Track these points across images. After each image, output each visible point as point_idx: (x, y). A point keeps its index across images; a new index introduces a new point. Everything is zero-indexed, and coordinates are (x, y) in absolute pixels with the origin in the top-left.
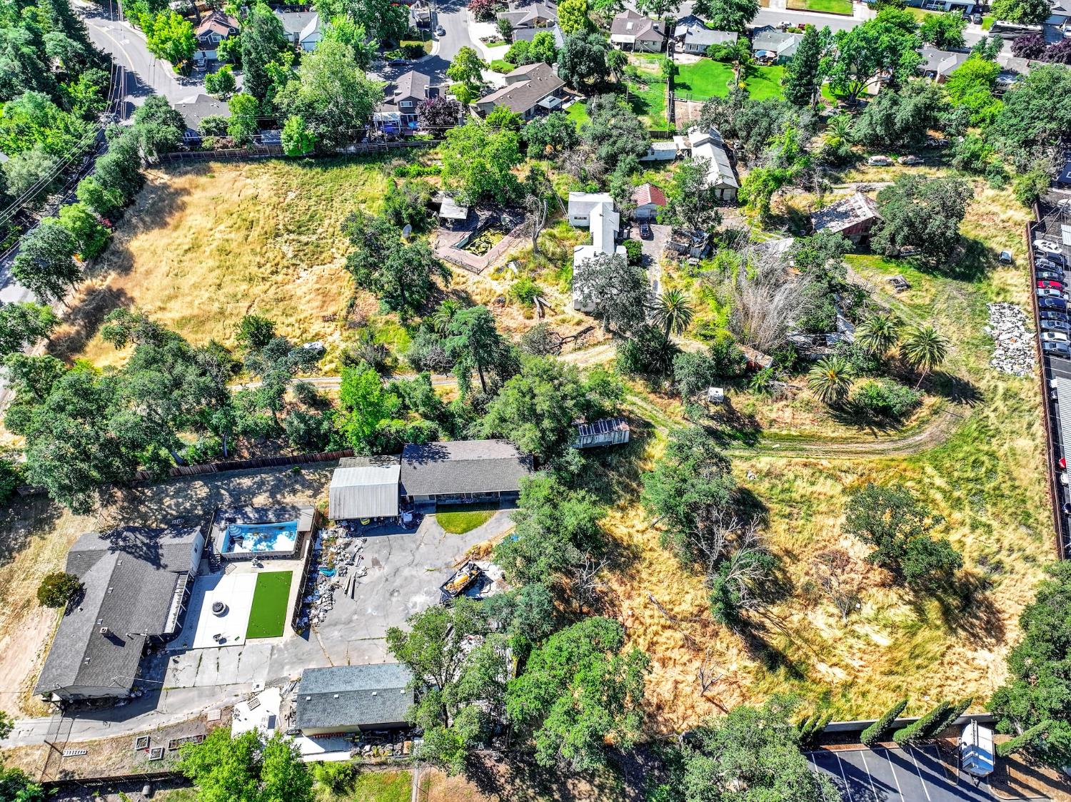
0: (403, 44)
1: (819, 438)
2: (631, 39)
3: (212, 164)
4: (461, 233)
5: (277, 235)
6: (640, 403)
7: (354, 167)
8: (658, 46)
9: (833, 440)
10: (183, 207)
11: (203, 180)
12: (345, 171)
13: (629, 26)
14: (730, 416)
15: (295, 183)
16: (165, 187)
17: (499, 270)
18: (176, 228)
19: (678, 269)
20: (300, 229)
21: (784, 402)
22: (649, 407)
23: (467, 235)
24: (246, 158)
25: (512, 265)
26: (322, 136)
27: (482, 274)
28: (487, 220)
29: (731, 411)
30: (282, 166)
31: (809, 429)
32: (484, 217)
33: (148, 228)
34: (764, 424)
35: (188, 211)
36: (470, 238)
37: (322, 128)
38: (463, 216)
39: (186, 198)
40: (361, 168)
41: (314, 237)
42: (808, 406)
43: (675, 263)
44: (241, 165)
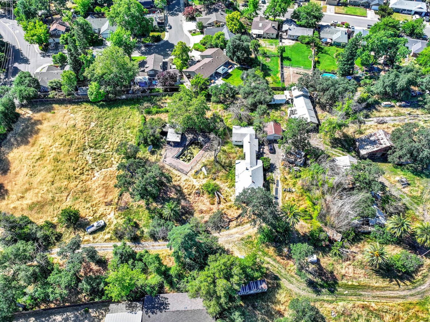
0: (151, 34)
1: (369, 287)
2: (261, 32)
3: (54, 105)
4: (178, 148)
5: (84, 150)
6: (272, 262)
7: (125, 107)
8: (275, 36)
9: (377, 288)
10: (37, 132)
11: (49, 115)
12: (120, 109)
13: (260, 25)
14: (320, 272)
15: (95, 116)
16: (30, 119)
17: (197, 172)
18: (33, 145)
19: (289, 173)
20: (96, 145)
21: (348, 262)
22: (277, 265)
23: (181, 149)
24: (71, 102)
25: (204, 169)
26: (108, 92)
27: (188, 174)
28: (191, 140)
29: (321, 268)
30: (89, 107)
31: (364, 281)
32: (189, 138)
33: (19, 145)
34: (339, 277)
35: (40, 134)
36: (183, 151)
37: (108, 88)
38: (178, 140)
39: (39, 127)
40: (128, 108)
41: (103, 151)
42: (362, 265)
43: (287, 169)
44: (69, 106)
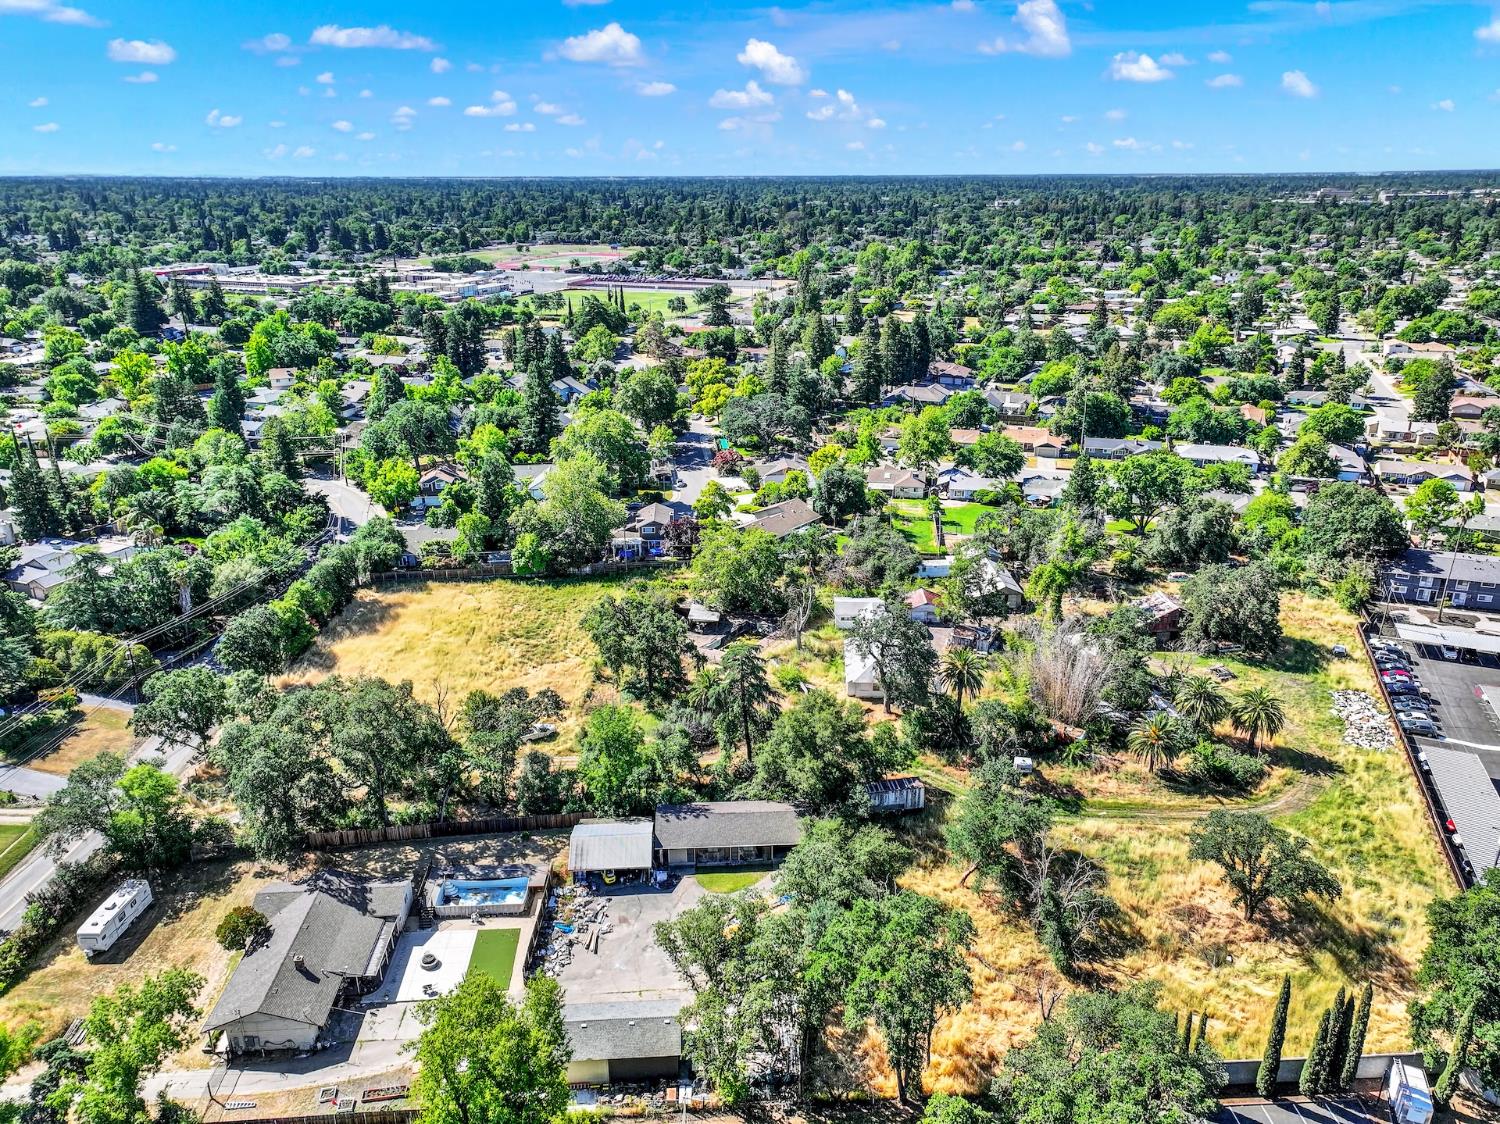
0: (641, 492)
1: (1153, 807)
2: (890, 487)
3: (430, 583)
4: (714, 635)
5: (502, 639)
6: (933, 775)
7: (589, 585)
9: (1169, 808)
10: (397, 617)
11: (419, 595)
12: (579, 589)
13: (887, 475)
14: (1044, 787)
15: (522, 598)
16: (375, 602)
18: (387, 634)
20: (529, 634)
21: (1106, 774)
22: (945, 779)
23: (719, 638)
24: (467, 579)
26: (557, 553)
28: (741, 628)
29: (1045, 782)
30: (509, 585)
31: (1138, 798)
32: (738, 624)
33: (354, 634)
34: (1087, 794)
35: (401, 620)
36: (723, 641)
37: (558, 546)
38: (715, 618)
39: (400, 610)
40: (598, 585)
41: (544, 641)
42: (1135, 777)
44: (462, 584)
